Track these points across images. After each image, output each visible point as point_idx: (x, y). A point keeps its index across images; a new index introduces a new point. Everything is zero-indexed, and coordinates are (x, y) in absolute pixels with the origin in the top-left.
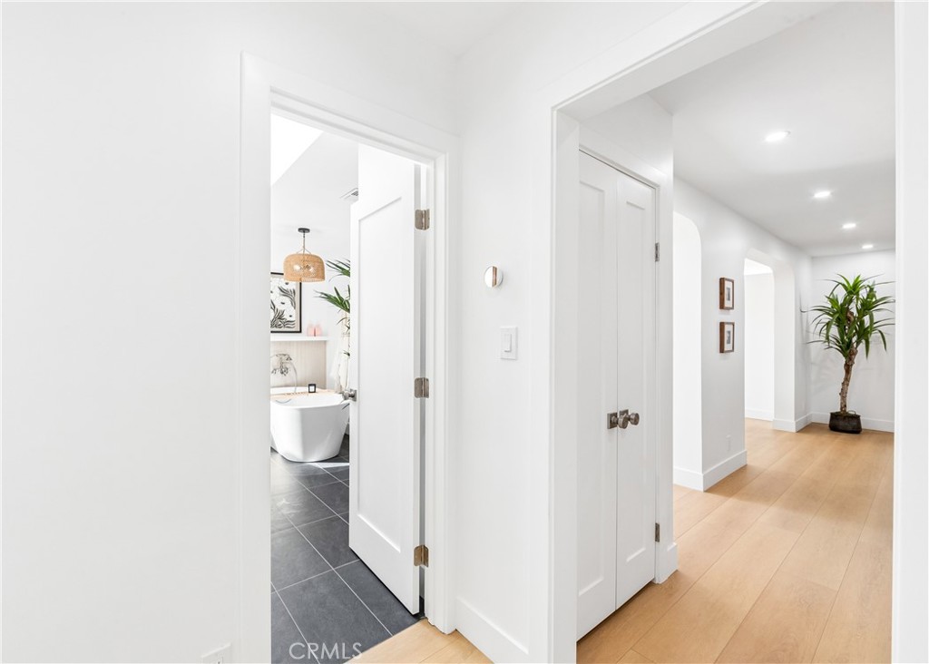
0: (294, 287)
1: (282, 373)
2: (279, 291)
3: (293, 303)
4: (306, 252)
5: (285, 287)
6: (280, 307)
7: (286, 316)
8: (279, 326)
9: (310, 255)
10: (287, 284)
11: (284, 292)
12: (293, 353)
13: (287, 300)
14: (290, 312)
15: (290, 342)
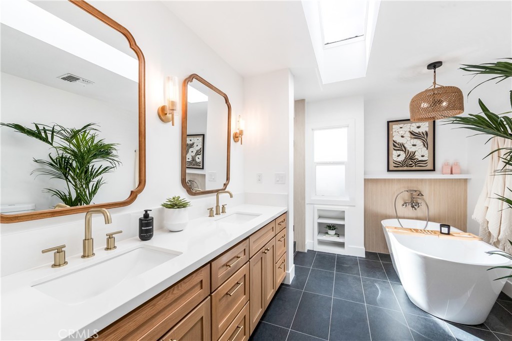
0: (427, 129)
1: (413, 207)
2: (409, 135)
3: (426, 145)
4: (437, 86)
5: (417, 131)
6: (411, 149)
7: (418, 156)
8: (411, 165)
9: (442, 88)
10: (418, 127)
11: (414, 135)
12: (426, 190)
13: (419, 142)
14: (421, 152)
15: (422, 179)
